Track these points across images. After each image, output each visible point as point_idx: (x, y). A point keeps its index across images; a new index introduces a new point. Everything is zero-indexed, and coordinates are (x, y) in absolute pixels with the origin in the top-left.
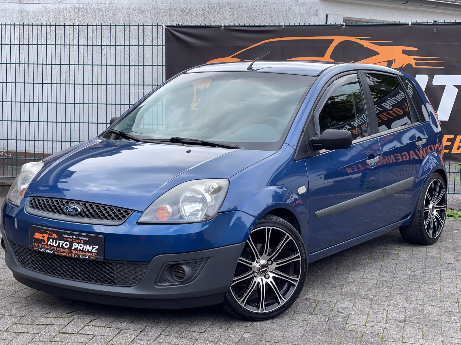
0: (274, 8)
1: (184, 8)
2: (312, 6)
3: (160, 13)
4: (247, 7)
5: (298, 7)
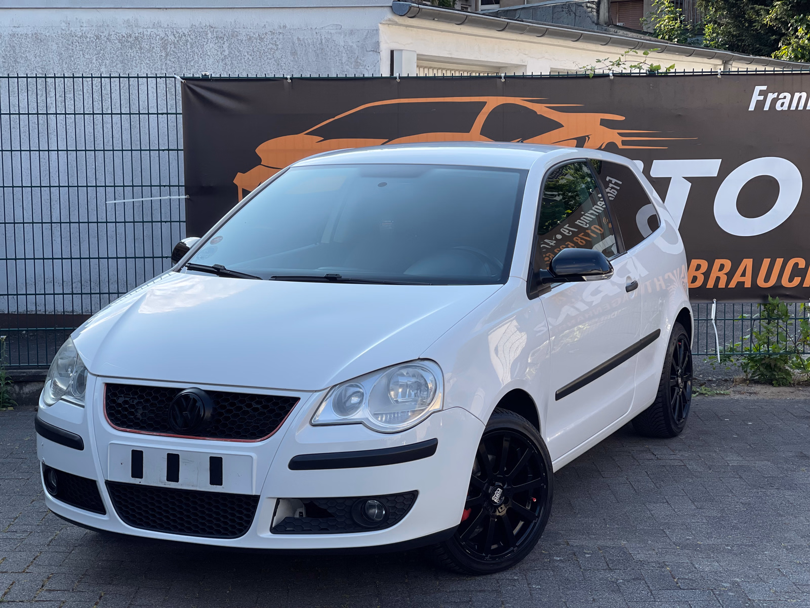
0: (298, 38)
1: (124, 35)
2: (368, 36)
3: (77, 43)
4: (247, 35)
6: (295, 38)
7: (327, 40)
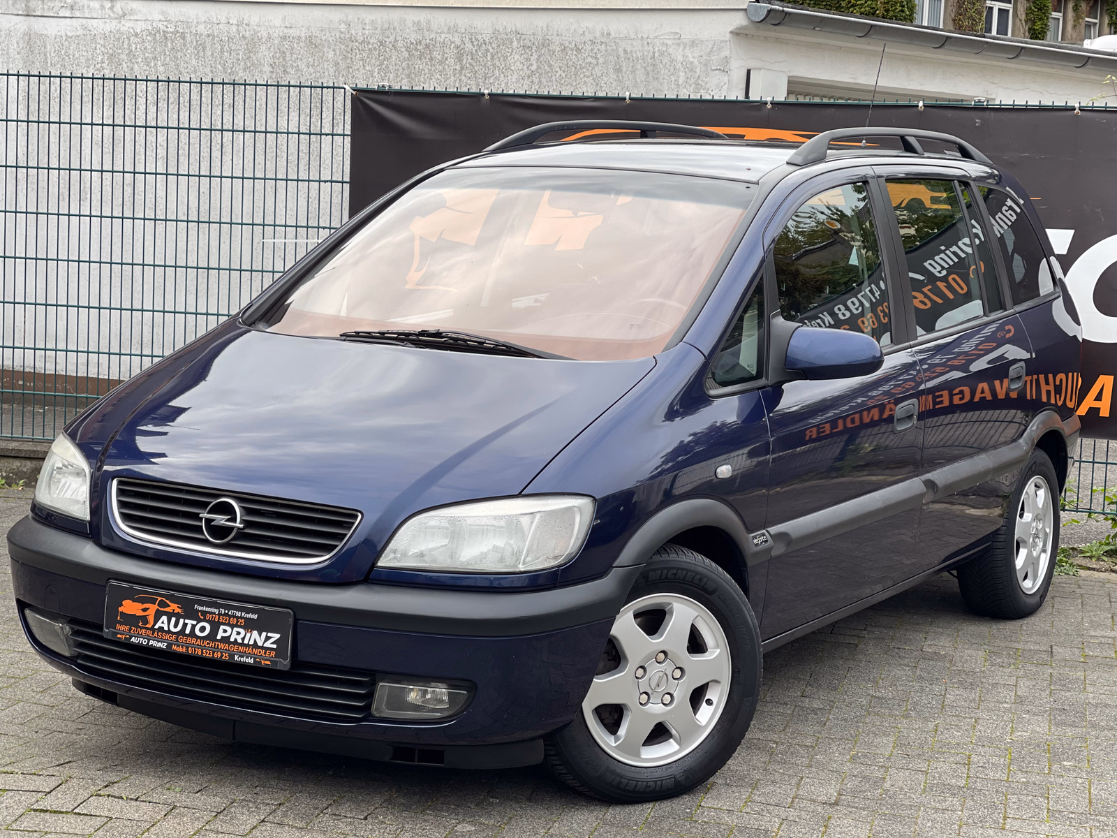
0: (624, 50)
1: (413, 41)
2: (715, 49)
3: (357, 51)
4: (561, 44)
5: (681, 49)
6: (621, 50)
7: (662, 54)
